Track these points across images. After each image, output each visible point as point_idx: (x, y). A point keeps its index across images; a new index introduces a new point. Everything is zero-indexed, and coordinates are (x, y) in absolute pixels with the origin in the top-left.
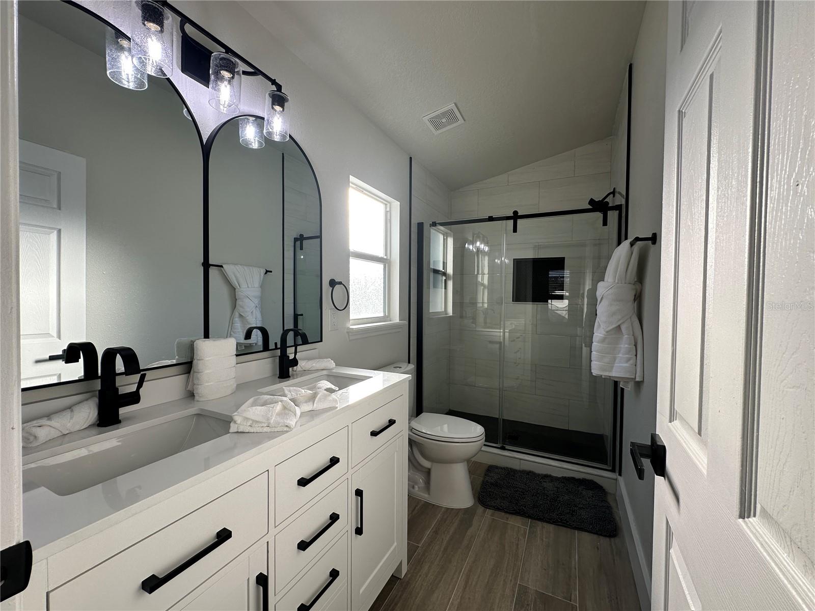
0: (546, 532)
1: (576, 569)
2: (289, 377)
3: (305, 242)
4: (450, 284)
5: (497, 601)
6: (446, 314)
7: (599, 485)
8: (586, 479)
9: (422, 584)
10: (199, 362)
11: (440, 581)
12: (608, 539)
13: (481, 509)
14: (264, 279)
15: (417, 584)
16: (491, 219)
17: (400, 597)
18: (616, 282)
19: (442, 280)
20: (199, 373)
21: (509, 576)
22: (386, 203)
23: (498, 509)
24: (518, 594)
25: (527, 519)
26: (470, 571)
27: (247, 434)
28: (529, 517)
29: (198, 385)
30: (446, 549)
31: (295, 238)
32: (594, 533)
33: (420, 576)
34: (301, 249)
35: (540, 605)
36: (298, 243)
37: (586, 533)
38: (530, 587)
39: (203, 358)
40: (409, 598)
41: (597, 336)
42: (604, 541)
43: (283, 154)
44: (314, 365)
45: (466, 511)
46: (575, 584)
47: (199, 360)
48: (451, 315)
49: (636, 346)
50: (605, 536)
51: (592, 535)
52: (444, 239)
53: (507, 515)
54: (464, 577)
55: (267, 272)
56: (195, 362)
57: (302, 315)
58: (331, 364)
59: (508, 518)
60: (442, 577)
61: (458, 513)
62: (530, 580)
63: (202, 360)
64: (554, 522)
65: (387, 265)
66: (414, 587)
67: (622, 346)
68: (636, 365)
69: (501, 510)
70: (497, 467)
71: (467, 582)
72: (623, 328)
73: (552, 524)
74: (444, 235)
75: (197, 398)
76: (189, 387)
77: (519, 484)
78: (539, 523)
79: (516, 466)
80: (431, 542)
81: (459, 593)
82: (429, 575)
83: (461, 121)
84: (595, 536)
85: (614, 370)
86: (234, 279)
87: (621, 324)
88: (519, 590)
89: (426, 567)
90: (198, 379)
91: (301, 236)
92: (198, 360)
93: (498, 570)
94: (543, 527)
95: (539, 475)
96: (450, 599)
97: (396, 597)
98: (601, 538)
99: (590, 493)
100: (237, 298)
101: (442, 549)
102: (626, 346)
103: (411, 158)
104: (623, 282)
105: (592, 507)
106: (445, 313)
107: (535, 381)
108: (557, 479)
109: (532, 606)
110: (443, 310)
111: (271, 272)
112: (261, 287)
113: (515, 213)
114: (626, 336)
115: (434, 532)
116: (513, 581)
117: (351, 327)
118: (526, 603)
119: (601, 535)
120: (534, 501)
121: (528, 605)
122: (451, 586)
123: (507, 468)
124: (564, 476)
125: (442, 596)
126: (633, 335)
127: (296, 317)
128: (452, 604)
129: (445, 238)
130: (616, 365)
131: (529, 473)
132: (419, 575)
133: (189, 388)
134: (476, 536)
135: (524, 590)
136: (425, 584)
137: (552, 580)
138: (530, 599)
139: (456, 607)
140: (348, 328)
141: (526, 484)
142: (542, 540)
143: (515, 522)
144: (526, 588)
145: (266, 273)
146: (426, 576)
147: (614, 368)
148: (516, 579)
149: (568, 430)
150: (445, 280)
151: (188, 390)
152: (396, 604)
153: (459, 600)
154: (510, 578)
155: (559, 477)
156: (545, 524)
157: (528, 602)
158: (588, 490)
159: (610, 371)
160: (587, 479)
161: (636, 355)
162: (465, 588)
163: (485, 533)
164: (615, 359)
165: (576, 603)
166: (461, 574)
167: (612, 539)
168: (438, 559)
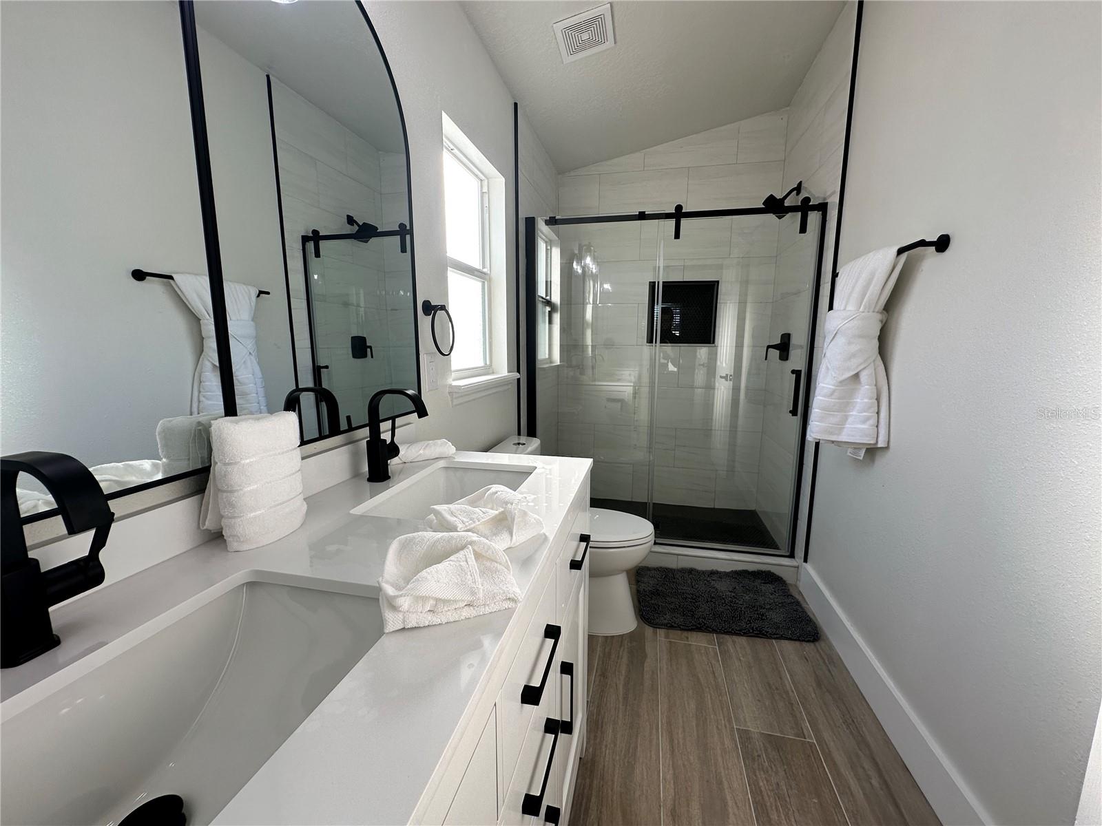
0: (739, 646)
1: (793, 692)
2: (389, 477)
3: (322, 244)
4: (557, 317)
5: (720, 759)
6: (551, 362)
7: (779, 577)
8: (762, 571)
9: (614, 760)
10: (229, 469)
11: (636, 748)
12: (812, 644)
13: (649, 631)
14: (257, 303)
15: (607, 759)
16: (642, 216)
17: (591, 786)
18: (861, 309)
19: (545, 312)
20: (232, 492)
21: (721, 720)
22: (482, 178)
23: (670, 627)
24: (741, 743)
25: (711, 634)
26: (669, 723)
27: (426, 630)
28: (714, 631)
29: (234, 517)
30: (626, 698)
31: (303, 236)
32: (795, 640)
33: (606, 746)
34: (317, 255)
35: (774, 753)
36: (310, 246)
37: (787, 642)
38: (752, 730)
39: (239, 460)
40: (603, 786)
41: (823, 387)
42: (809, 648)
43: (268, 77)
44: (421, 452)
45: (631, 635)
46: (801, 712)
47: (229, 464)
48: (559, 363)
49: (878, 400)
50: (808, 641)
51: (793, 642)
52: (547, 249)
53: (685, 634)
54: (664, 735)
55: (261, 292)
56: (217, 469)
57: (327, 367)
58: (450, 449)
59: (687, 638)
60: (637, 742)
61: (622, 642)
62: (747, 720)
63: (236, 463)
64: (744, 633)
65: (486, 283)
66: (604, 766)
67: (858, 400)
68: (877, 426)
69: (676, 627)
70: (648, 569)
71: (671, 741)
72: (864, 377)
73: (742, 636)
74: (546, 242)
75: (233, 545)
76: (207, 523)
77: (685, 588)
78: (727, 637)
79: (672, 563)
80: (602, 691)
81: (667, 761)
82: (618, 743)
83: (610, 43)
84: (797, 643)
85: (844, 433)
86: (197, 300)
87: (860, 371)
88: (740, 737)
90: (232, 505)
91: (315, 232)
92: (225, 464)
93: (704, 714)
94: (734, 642)
95: (704, 572)
96: (659, 773)
97: (584, 789)
98: (804, 644)
99: (770, 587)
100: (204, 335)
101: (621, 699)
102: (866, 400)
103: (516, 105)
104: (872, 310)
105: (780, 605)
106: (548, 361)
107: (675, 450)
108: (727, 575)
109: (764, 755)
110: (547, 356)
111: (268, 293)
112: (254, 319)
113: (679, 208)
114: (867, 387)
115: (601, 675)
116: (728, 726)
117: (455, 383)
118: (756, 754)
119: (803, 641)
120: (712, 610)
121: (759, 756)
122: (653, 753)
123: (661, 568)
124: (734, 569)
125: (647, 772)
126: (876, 385)
127: (317, 371)
128: (665, 779)
129: (549, 248)
130: (847, 426)
131: (691, 571)
132: (603, 747)
133: (209, 524)
134: (657, 670)
135: (745, 736)
136: (618, 758)
137: (773, 713)
138: (758, 747)
139: (672, 782)
140: (451, 386)
141: (693, 587)
142: (740, 660)
143: (699, 641)
144: (747, 732)
145: (258, 296)
146: (615, 745)
147: (845, 430)
148: (730, 721)
149: (714, 509)
150: (550, 313)
151: (206, 529)
152: (589, 800)
153: (671, 772)
154: (723, 722)
155: (727, 571)
156: (735, 638)
157: (757, 751)
158: (767, 583)
159: (839, 434)
160: (764, 570)
161: (878, 413)
162: (673, 751)
163: (667, 665)
164: (846, 418)
165: (812, 739)
166: (660, 730)
167: (817, 644)
168: (621, 716)
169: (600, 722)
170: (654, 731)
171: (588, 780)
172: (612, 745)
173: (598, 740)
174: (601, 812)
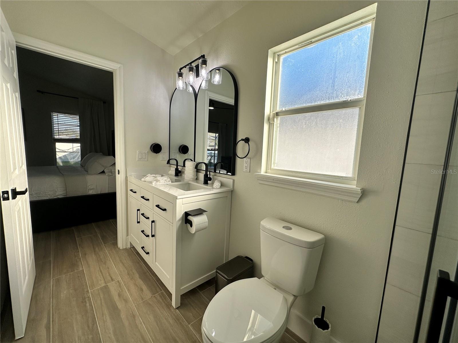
9: (163, 314)
11: (157, 325)
15: (165, 312)
60: (158, 327)
82: (165, 321)
89: (171, 321)
96: (144, 324)
125: (149, 320)
128: (141, 323)
136: (162, 316)
146: (166, 319)
153: (139, 328)
168: (172, 331)
169: (177, 321)
170: (153, 338)
171: (166, 303)
172: (166, 318)
173: (173, 315)
174: (157, 300)
